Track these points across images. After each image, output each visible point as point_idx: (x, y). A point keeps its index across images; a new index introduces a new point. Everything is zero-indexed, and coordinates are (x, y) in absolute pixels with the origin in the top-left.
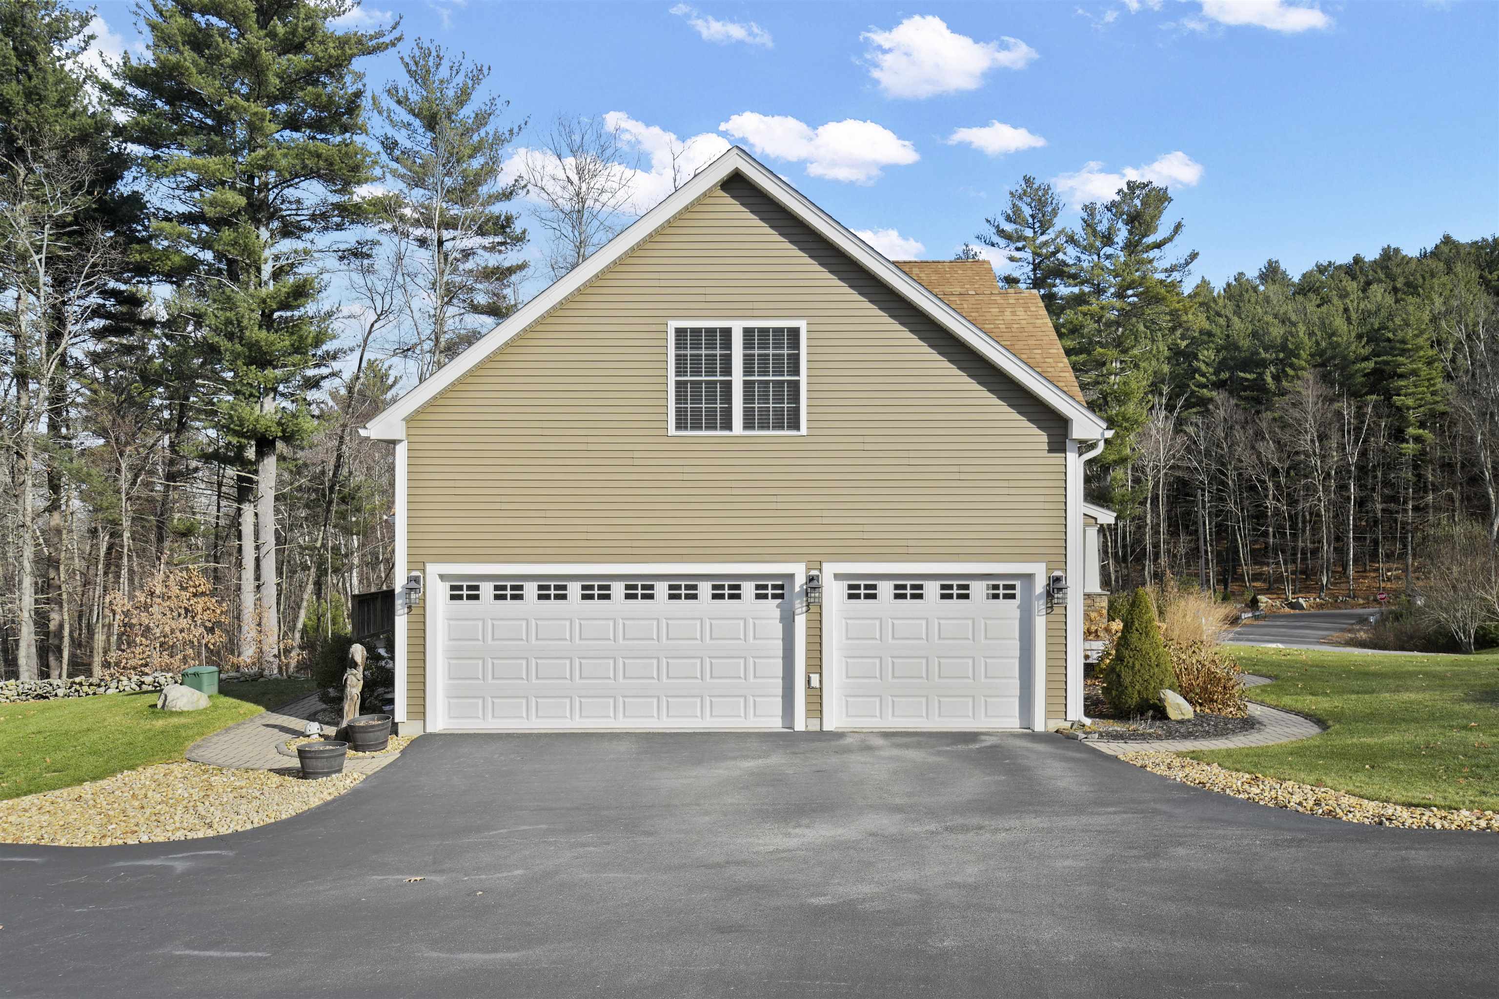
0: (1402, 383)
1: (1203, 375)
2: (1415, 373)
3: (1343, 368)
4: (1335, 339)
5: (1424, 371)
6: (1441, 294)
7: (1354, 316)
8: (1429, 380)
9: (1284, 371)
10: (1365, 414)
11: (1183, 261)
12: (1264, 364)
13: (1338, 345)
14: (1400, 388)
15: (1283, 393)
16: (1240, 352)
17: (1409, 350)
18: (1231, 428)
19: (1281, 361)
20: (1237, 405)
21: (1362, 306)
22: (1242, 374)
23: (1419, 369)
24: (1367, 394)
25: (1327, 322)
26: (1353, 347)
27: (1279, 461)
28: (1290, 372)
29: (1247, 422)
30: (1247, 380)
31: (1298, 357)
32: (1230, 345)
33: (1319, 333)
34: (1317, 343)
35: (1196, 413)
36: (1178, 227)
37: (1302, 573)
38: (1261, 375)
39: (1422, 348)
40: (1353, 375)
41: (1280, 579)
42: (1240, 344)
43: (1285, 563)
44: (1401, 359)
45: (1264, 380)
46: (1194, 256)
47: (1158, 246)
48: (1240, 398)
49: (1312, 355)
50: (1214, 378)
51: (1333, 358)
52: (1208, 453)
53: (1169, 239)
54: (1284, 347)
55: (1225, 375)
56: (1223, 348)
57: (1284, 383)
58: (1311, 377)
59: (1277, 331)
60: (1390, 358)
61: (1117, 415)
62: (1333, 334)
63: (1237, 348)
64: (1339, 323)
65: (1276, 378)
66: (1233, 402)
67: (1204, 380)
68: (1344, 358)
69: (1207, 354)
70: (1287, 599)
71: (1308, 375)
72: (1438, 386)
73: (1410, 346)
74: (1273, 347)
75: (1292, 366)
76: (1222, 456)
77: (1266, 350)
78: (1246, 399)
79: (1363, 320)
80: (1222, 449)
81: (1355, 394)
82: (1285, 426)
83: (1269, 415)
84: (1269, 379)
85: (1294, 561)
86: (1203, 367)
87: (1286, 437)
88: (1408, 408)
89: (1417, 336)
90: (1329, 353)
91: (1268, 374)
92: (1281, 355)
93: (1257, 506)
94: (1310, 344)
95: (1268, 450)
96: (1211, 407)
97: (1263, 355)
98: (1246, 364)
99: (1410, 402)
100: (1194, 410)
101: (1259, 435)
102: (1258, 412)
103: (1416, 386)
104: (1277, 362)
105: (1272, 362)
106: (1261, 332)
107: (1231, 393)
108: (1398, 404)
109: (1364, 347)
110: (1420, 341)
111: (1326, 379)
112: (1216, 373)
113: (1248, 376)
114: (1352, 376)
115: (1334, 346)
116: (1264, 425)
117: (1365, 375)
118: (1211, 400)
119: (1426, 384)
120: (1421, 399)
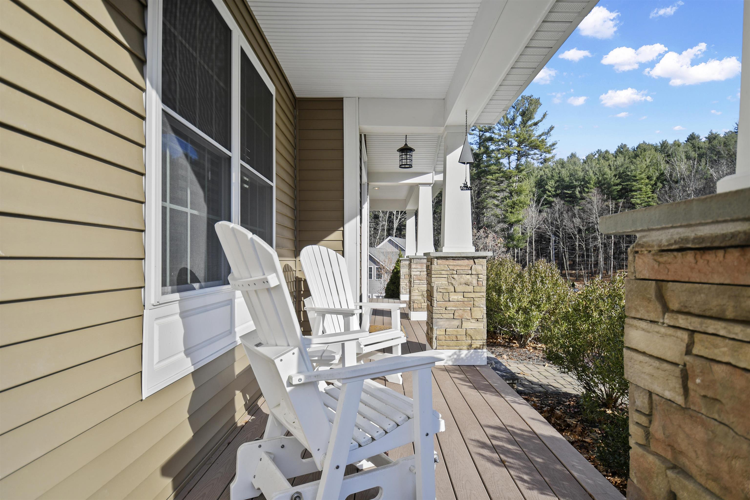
0: (635, 193)
1: (549, 192)
2: (640, 189)
3: (609, 188)
4: (605, 176)
5: (644, 189)
6: (649, 158)
7: (612, 168)
8: (646, 192)
9: (584, 190)
10: (619, 206)
11: (547, 131)
12: (575, 187)
13: (607, 179)
14: (633, 195)
15: (583, 198)
16: (565, 182)
17: (637, 180)
18: (562, 213)
19: (582, 185)
20: (564, 204)
21: (615, 163)
22: (566, 191)
23: (642, 187)
24: (619, 199)
25: (602, 169)
26: (613, 180)
27: (583, 226)
28: (586, 190)
29: (568, 211)
30: (568, 194)
31: (589, 183)
32: (561, 180)
33: (598, 174)
34: (598, 178)
35: (547, 207)
36: (544, 116)
37: (590, 273)
38: (574, 192)
39: (643, 179)
40: (613, 191)
41: (581, 276)
42: (565, 179)
43: (584, 269)
44: (634, 183)
45: (575, 193)
46: (552, 128)
47: (536, 124)
48: (565, 201)
49: (595, 183)
50: (554, 193)
51: (604, 184)
52: (552, 223)
53: (541, 121)
54: (584, 180)
55: (558, 192)
56: (558, 181)
57: (584, 195)
58: (596, 192)
59: (581, 174)
60: (629, 183)
61: (516, 200)
62: (604, 174)
63: (563, 181)
64: (607, 170)
65: (580, 192)
66: (562, 202)
67: (550, 194)
68: (609, 184)
69: (552, 183)
70: (585, 284)
71: (594, 191)
72: (650, 195)
73: (638, 178)
74: (579, 180)
75: (587, 187)
76: (558, 225)
77: (576, 181)
78: (567, 201)
79: (616, 169)
80: (558, 222)
81: (614, 199)
82: (584, 212)
83: (577, 208)
84: (577, 193)
85: (588, 269)
86: (550, 189)
87: (584, 216)
88: (638, 204)
89: (640, 174)
90: (603, 182)
91: (577, 191)
92: (583, 183)
93: (572, 245)
94: (595, 178)
95: (577, 221)
96: (553, 204)
97: (575, 183)
98: (568, 187)
99: (638, 201)
100: (546, 206)
101: (574, 216)
102: (574, 206)
103: (641, 195)
104: (580, 186)
105: (579, 186)
106: (574, 174)
107: (561, 199)
108: (633, 202)
109: (617, 180)
110: (643, 176)
111: (602, 192)
112: (555, 191)
113: (568, 192)
114: (611, 192)
115: (605, 179)
116: (576, 212)
117: (618, 191)
118: (553, 202)
119: (645, 194)
120: (643, 200)
